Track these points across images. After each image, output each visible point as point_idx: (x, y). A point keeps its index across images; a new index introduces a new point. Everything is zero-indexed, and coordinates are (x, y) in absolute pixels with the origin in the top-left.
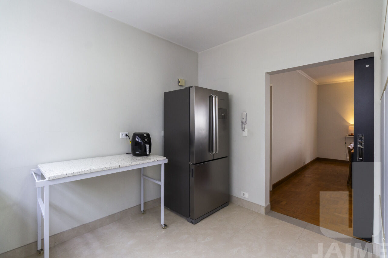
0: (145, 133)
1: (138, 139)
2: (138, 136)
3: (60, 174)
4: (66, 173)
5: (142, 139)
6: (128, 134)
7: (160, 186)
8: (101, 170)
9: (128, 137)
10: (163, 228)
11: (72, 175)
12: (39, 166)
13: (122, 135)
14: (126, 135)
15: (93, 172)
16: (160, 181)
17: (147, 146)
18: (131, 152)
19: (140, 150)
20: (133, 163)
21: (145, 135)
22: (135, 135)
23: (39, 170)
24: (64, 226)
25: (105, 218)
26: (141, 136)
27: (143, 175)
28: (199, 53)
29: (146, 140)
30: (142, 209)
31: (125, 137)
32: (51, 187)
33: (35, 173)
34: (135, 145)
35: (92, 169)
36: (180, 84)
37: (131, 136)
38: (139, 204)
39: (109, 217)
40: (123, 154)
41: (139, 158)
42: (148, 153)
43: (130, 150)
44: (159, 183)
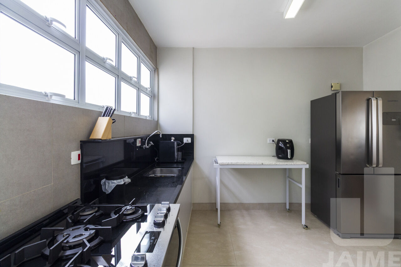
0: (287, 140)
1: (281, 145)
2: (281, 142)
3: (225, 162)
4: (228, 162)
5: (284, 145)
6: (274, 140)
7: (301, 188)
8: (249, 164)
9: (274, 142)
10: (304, 229)
11: (231, 164)
12: (217, 157)
13: (269, 141)
14: (273, 141)
15: (243, 165)
16: (301, 183)
17: (289, 151)
18: (275, 155)
19: (283, 154)
20: (274, 163)
21: (287, 141)
22: (279, 141)
23: (216, 160)
24: (230, 200)
25: (256, 204)
26: (284, 141)
27: (288, 177)
28: (364, 47)
29: (288, 145)
30: (288, 207)
31: (272, 142)
32: (220, 169)
33: (215, 161)
34: (279, 150)
35: (243, 162)
36: (333, 89)
37: (276, 141)
38: (285, 202)
39: (259, 204)
40: (271, 156)
41: (281, 160)
42: (289, 157)
43: (275, 154)
44: (300, 185)
